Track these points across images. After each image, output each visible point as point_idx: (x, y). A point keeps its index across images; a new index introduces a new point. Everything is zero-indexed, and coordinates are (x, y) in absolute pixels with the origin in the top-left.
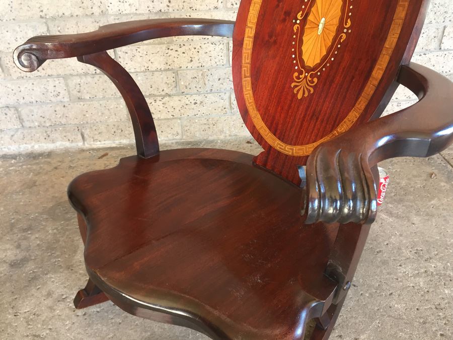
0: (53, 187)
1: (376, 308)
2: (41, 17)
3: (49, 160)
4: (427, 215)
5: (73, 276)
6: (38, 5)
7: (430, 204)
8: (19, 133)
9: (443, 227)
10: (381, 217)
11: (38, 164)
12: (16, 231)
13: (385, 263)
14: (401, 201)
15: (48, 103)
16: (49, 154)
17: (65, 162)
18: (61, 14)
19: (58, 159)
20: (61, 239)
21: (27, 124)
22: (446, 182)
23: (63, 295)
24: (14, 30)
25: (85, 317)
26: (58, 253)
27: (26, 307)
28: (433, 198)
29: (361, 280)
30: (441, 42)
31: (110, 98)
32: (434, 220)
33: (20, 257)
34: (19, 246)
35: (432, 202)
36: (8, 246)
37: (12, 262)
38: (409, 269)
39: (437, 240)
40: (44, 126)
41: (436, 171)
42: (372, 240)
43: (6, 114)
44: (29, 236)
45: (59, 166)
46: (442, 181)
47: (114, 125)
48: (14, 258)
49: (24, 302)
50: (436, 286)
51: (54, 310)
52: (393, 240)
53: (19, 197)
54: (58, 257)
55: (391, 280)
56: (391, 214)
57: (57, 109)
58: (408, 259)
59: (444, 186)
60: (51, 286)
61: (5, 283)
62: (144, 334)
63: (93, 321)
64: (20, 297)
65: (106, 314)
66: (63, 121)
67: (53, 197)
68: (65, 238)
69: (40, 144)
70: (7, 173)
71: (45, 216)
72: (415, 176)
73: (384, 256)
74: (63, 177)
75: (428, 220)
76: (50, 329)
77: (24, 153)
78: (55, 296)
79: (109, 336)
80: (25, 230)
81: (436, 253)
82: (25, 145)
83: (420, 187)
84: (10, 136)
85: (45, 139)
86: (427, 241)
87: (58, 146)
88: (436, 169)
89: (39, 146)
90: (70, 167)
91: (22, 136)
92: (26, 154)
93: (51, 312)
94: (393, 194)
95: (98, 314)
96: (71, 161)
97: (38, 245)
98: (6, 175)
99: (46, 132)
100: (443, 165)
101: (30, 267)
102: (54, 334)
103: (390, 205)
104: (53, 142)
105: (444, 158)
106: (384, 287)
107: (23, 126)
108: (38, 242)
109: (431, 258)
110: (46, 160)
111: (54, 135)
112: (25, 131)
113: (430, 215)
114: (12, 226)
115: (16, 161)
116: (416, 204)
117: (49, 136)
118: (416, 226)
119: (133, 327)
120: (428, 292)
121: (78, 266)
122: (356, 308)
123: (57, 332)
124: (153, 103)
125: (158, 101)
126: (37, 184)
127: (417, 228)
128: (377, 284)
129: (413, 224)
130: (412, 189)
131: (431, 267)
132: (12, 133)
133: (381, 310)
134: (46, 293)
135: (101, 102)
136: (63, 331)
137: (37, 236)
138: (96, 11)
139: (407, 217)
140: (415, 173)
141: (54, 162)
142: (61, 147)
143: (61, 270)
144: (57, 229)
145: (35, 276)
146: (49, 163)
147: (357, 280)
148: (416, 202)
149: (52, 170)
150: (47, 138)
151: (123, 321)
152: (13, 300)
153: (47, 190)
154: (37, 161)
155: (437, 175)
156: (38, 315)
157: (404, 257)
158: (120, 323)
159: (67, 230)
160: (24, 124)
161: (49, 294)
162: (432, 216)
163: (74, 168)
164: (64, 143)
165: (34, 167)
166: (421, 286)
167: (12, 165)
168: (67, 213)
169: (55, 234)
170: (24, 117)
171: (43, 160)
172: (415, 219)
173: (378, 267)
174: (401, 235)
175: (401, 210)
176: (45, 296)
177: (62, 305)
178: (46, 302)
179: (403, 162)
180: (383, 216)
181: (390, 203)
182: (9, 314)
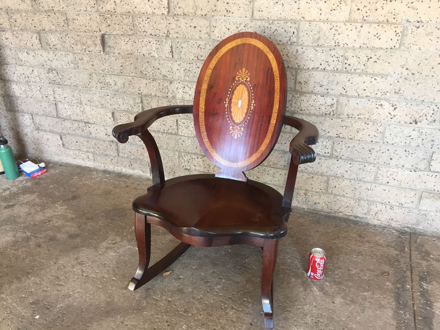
0: (118, 198)
2: (139, 94)
3: (127, 180)
5: (95, 253)
6: (138, 87)
7: (362, 294)
8: (116, 159)
9: (356, 314)
10: (312, 289)
11: (120, 181)
12: (84, 217)
13: (285, 319)
14: (339, 283)
15: (135, 145)
16: (129, 177)
17: (134, 184)
18: (149, 94)
19: (132, 181)
20: (103, 230)
21: (121, 154)
22: (393, 284)
23: (83, 261)
24: (123, 98)
26: (96, 238)
27: (62, 261)
28: (368, 291)
30: (430, 165)
31: (170, 150)
32: (353, 307)
33: (76, 233)
34: (79, 227)
35: (364, 293)
36: (75, 225)
37: (71, 234)
39: (342, 320)
40: (130, 158)
41: (392, 272)
43: (111, 146)
44: (88, 223)
45: (130, 185)
46: (389, 281)
47: (170, 168)
48: (73, 232)
49: (63, 258)
51: (74, 268)
52: (307, 307)
53: (98, 198)
54: (95, 240)
56: (321, 289)
57: (139, 149)
58: (306, 323)
59: (388, 285)
60: (81, 254)
61: (61, 244)
62: (108, 299)
63: (88, 282)
64: (63, 255)
66: (141, 158)
67: (115, 204)
70: (100, 182)
71: (103, 214)
72: (368, 270)
73: (290, 315)
74: (127, 193)
75: (348, 304)
76: (66, 277)
77: (116, 172)
78: (79, 260)
79: (90, 293)
80: (88, 219)
82: (117, 167)
83: (366, 279)
85: (129, 166)
86: (332, 318)
87: (136, 173)
88: (393, 270)
89: (125, 170)
91: (117, 161)
93: (72, 268)
96: (138, 185)
99: (131, 162)
100: (403, 270)
101: (78, 240)
102: (66, 280)
103: (327, 284)
104: (133, 169)
105: (411, 265)
107: (118, 155)
108: (90, 228)
111: (135, 165)
112: (119, 159)
113: (353, 302)
114: (84, 214)
115: (109, 176)
117: (131, 165)
118: (335, 305)
119: (105, 293)
124: (196, 159)
125: (199, 158)
126: (111, 193)
129: (333, 302)
130: (357, 278)
132: (112, 158)
135: (165, 151)
136: (71, 280)
137: (92, 224)
138: (170, 95)
139: (332, 296)
140: (372, 267)
141: (129, 182)
143: (91, 248)
144: (104, 223)
145: (77, 246)
146: (126, 182)
147: (256, 322)
148: (351, 289)
149: (125, 187)
151: (102, 288)
152: (59, 255)
153: (114, 199)
154: (120, 179)
155: (391, 275)
156: (65, 268)
157: (304, 321)
159: (109, 226)
161: (77, 259)
162: (355, 303)
164: (139, 172)
165: (116, 182)
167: (106, 178)
168: (115, 216)
169: (101, 226)
170: (120, 149)
171: (123, 180)
172: (338, 300)
174: (315, 306)
175: (333, 290)
176: (75, 258)
177: (79, 267)
178: (73, 262)
179: (369, 256)
180: (315, 289)
181: (330, 282)
182: (53, 262)
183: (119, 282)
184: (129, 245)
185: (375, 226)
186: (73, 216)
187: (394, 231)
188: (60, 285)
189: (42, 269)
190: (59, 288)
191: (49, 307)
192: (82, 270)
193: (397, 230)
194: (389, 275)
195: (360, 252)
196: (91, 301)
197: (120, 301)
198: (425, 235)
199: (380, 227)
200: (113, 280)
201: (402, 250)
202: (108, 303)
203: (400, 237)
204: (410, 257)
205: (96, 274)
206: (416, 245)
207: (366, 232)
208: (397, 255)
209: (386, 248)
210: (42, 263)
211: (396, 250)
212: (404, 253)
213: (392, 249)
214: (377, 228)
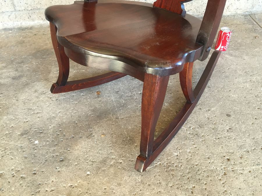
0: (34, 43)
1: (221, 97)
3: (31, 31)
4: (253, 55)
5: (49, 83)
7: (254, 50)
8: (13, 14)
9: (261, 61)
10: (226, 57)
12: (14, 63)
13: (226, 77)
14: (238, 49)
16: (31, 28)
17: (41, 32)
19: (37, 30)
20: (41, 67)
21: (18, 8)
25: (57, 101)
26: (40, 73)
27: (23, 97)
28: (256, 48)
29: (213, 85)
32: (256, 58)
33: (18, 75)
34: (17, 70)
35: (256, 50)
36: (10, 70)
37: (13, 77)
38: (241, 79)
39: (258, 66)
40: (27, 10)
41: (259, 36)
42: (220, 67)
43: (5, 2)
44: (23, 65)
45: (37, 33)
48: (14, 75)
49: (21, 94)
50: (256, 87)
51: (39, 98)
52: (232, 67)
53: (14, 48)
54: (39, 75)
55: (230, 84)
56: (231, 55)
58: (240, 75)
60: (36, 88)
61: (10, 86)
62: (90, 108)
63: (61, 103)
64: (19, 92)
65: (69, 100)
66: (39, 7)
67: (35, 48)
68: (43, 66)
69: (26, 22)
70: (7, 37)
72: (246, 38)
73: (227, 74)
74: (40, 39)
75: (253, 58)
76: (38, 106)
78: (40, 92)
79: (71, 109)
80: (20, 63)
81: (257, 72)
82: (17, 22)
83: (249, 43)
84: (8, 16)
85: (28, 18)
86: (252, 67)
87: (36, 23)
88: (258, 34)
89: (25, 23)
90: (44, 34)
91: (15, 16)
92: (18, 28)
93: (37, 99)
94: (233, 46)
95: (64, 100)
96: (44, 32)
97: (28, 70)
98: (7, 38)
99: (29, 14)
101: (24, 79)
103: (231, 51)
104: (33, 20)
106: (226, 88)
108: (28, 68)
109: (254, 75)
110: (29, 31)
111: (33, 16)
112: (17, 13)
114: (12, 62)
115: (12, 31)
116: (246, 51)
117: (30, 17)
119: (84, 105)
120: (251, 89)
121: (51, 79)
122: (210, 97)
123: (41, 107)
126: (25, 42)
127: (246, 61)
128: (222, 87)
129: (244, 59)
130: (245, 44)
131: (254, 79)
132: (9, 14)
133: (224, 98)
134: (34, 91)
136: (45, 107)
137: (27, 66)
139: (240, 56)
140: (246, 36)
141: (34, 32)
142: (38, 24)
143: (42, 81)
144: (38, 62)
145: (27, 83)
146: (31, 32)
147: (210, 85)
148: (246, 50)
149: (33, 36)
150: (29, 18)
151: (78, 103)
152: (15, 94)
153: (31, 45)
154: (24, 32)
155: (259, 37)
156: (30, 100)
157: (238, 74)
158: (77, 104)
159: (44, 63)
160: (15, 8)
161: (36, 91)
162: (256, 56)
163: (46, 35)
164: (39, 21)
165: (23, 34)
166: (247, 87)
167: (10, 33)
168: (43, 55)
169: (37, 65)
170: (16, 3)
171: (28, 31)
172: (246, 57)
173: (223, 79)
174: (237, 65)
175: (237, 53)
176: (33, 92)
177: (43, 96)
178: (34, 95)
179: (240, 31)
180: (227, 56)
181: (232, 50)
182: (14, 100)
183: (90, 95)
184: (75, 70)
185: (228, 16)
186: (4, 65)
187: (241, 16)
188: (37, 113)
189: (8, 108)
190: (38, 115)
191: (41, 132)
192: (48, 97)
193: (241, 15)
194: (258, 37)
195: (233, 31)
196: (77, 114)
197: (102, 106)
198: (257, 14)
199: (231, 16)
200: (83, 95)
201: (253, 24)
202: (93, 111)
203: (246, 18)
204: (260, 26)
205: (64, 96)
206: (258, 20)
207: (226, 21)
208: (252, 27)
209: (244, 25)
210: (4, 103)
211: (250, 24)
212: (255, 25)
213: (248, 25)
214: (230, 17)
